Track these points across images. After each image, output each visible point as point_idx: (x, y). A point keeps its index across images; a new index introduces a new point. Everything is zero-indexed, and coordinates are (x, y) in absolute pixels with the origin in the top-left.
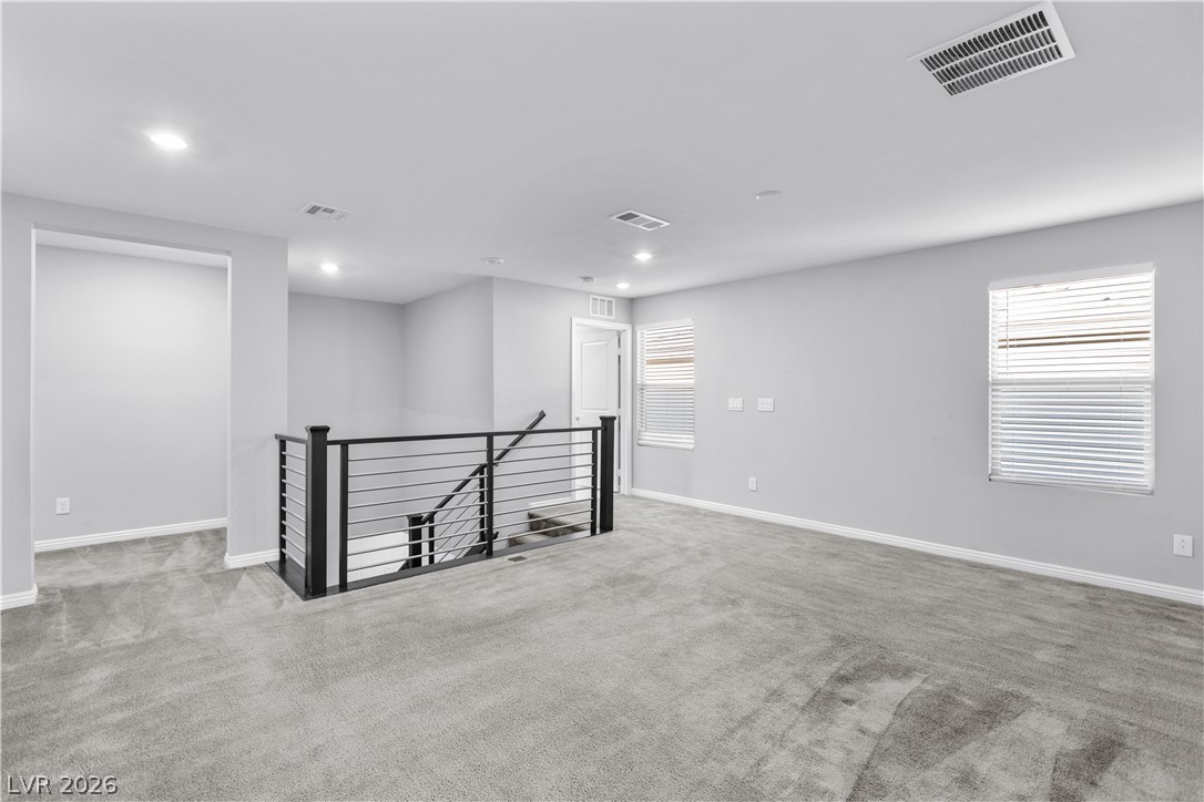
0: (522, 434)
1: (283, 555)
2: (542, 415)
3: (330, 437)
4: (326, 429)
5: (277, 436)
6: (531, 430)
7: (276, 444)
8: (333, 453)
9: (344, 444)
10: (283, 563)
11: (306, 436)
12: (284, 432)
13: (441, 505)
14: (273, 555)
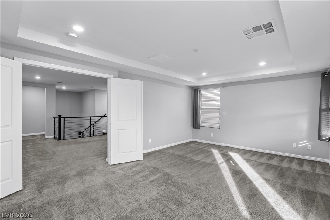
0: (102, 117)
1: (55, 136)
2: (106, 114)
3: (62, 117)
4: (61, 116)
5: (54, 117)
6: (104, 116)
7: (54, 118)
8: (62, 119)
9: (64, 118)
10: (55, 138)
11: (58, 117)
12: (55, 116)
13: (85, 130)
14: (53, 136)
